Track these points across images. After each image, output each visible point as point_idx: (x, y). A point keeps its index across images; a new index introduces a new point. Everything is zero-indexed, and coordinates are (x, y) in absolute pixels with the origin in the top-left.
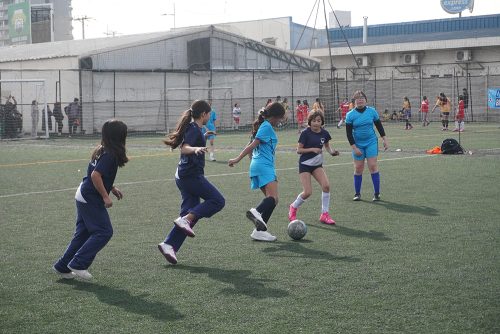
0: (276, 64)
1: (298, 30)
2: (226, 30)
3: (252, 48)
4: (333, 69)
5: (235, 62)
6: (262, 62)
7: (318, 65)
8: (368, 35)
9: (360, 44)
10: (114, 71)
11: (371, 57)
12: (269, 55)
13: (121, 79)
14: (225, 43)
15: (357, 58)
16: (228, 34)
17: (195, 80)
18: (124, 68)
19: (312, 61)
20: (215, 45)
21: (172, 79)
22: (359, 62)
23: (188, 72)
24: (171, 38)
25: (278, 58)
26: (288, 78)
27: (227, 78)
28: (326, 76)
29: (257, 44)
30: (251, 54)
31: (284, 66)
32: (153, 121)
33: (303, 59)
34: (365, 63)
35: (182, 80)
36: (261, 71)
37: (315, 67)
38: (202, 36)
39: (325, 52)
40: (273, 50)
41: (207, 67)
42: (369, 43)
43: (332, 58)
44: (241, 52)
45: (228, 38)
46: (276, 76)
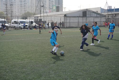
0: (98, 16)
1: (102, 9)
2: (89, 10)
3: (94, 13)
4: (108, 16)
5: (91, 15)
6: (96, 15)
7: (106, 16)
8: (115, 10)
9: (113, 12)
10: (70, 17)
11: (115, 14)
12: (97, 14)
13: (71, 18)
14: (89, 12)
15: (113, 14)
16: (90, 10)
17: (84, 18)
18: (72, 16)
19: (104, 15)
20: (87, 12)
22: (113, 15)
23: (83, 17)
24: (80, 11)
25: (98, 14)
26: (100, 18)
27: (89, 18)
28: (107, 18)
29: (95, 12)
30: (94, 14)
31: (99, 16)
32: (76, 25)
33: (103, 15)
34: (114, 15)
35: (81, 18)
36: (95, 17)
37: (105, 16)
38: (85, 11)
39: (107, 13)
40: (98, 13)
41: (86, 16)
42: (115, 12)
43: (108, 14)
44: (92, 13)
45: (89, 11)
46: (98, 18)
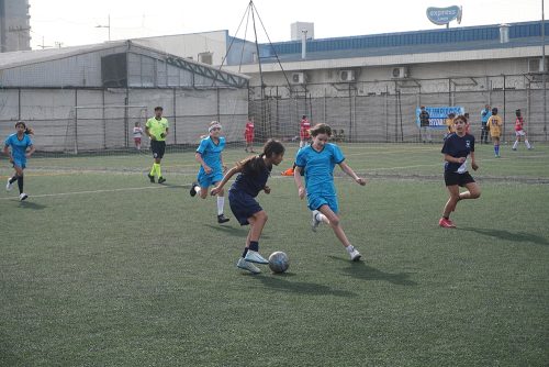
0: (200, 81)
2: (144, 44)
3: (173, 64)
4: (264, 86)
5: (154, 78)
6: (185, 79)
7: (247, 81)
8: (308, 50)
9: (299, 59)
10: (19, 88)
11: (308, 73)
12: (192, 71)
13: (26, 96)
14: (144, 59)
15: (295, 74)
16: (148, 50)
17: (109, 98)
18: (31, 85)
19: (240, 78)
20: (131, 59)
21: (83, 96)
22: (296, 78)
23: (102, 89)
24: (83, 53)
25: (203, 75)
26: (213, 96)
27: (146, 96)
28: (257, 96)
29: (180, 60)
30: (173, 71)
31: (209, 83)
32: (62, 141)
33: (230, 76)
34: (301, 79)
35: (96, 98)
36: (184, 89)
37: (244, 84)
38: (118, 51)
39: (255, 68)
41: (123, 84)
42: (308, 59)
43: (263, 75)
44: (161, 68)
45: (145, 53)
46: (198, 93)
